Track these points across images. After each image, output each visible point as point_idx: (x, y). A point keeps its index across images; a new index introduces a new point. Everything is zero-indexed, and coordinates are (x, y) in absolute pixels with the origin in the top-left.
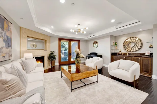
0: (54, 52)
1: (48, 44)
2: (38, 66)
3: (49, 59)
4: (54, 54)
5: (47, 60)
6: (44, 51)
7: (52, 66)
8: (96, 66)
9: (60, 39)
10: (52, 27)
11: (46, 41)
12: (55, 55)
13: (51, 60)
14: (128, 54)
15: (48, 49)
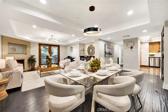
0: (34, 56)
1: (28, 49)
2: (18, 66)
3: (29, 62)
4: (34, 57)
5: (27, 63)
6: (24, 55)
7: (32, 68)
8: (65, 65)
9: (40, 45)
10: (31, 36)
11: (26, 46)
12: (35, 59)
13: (31, 62)
14: (89, 57)
15: (28, 53)
